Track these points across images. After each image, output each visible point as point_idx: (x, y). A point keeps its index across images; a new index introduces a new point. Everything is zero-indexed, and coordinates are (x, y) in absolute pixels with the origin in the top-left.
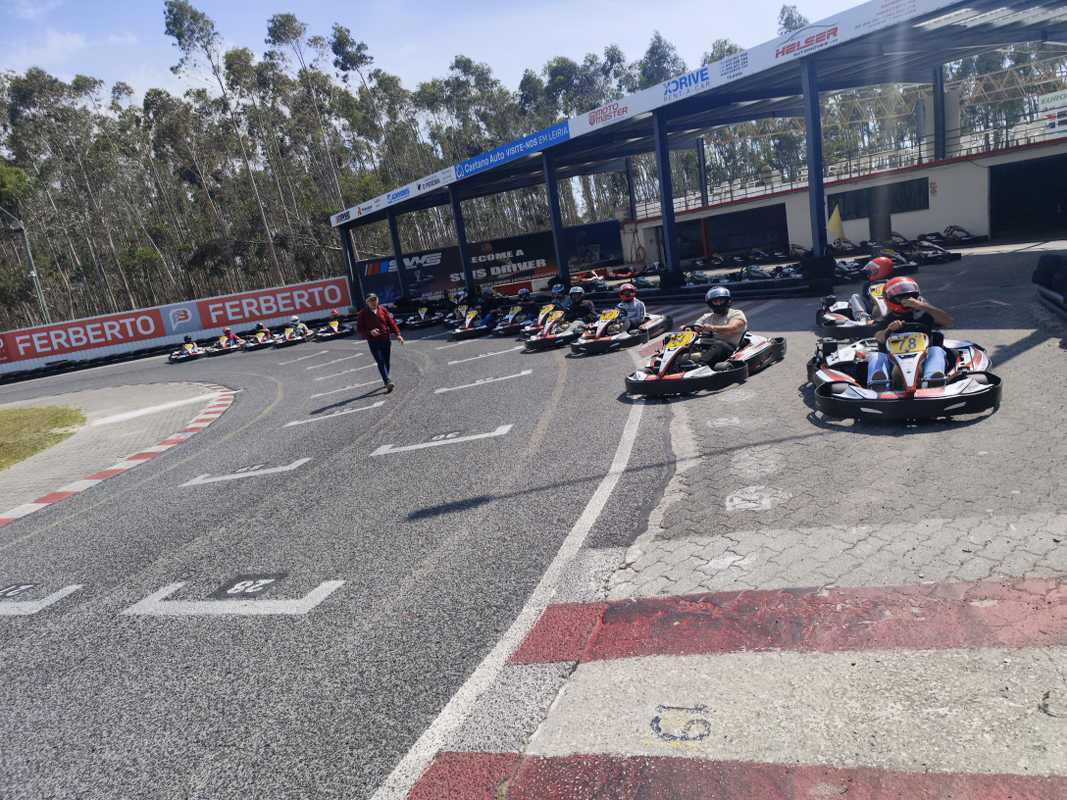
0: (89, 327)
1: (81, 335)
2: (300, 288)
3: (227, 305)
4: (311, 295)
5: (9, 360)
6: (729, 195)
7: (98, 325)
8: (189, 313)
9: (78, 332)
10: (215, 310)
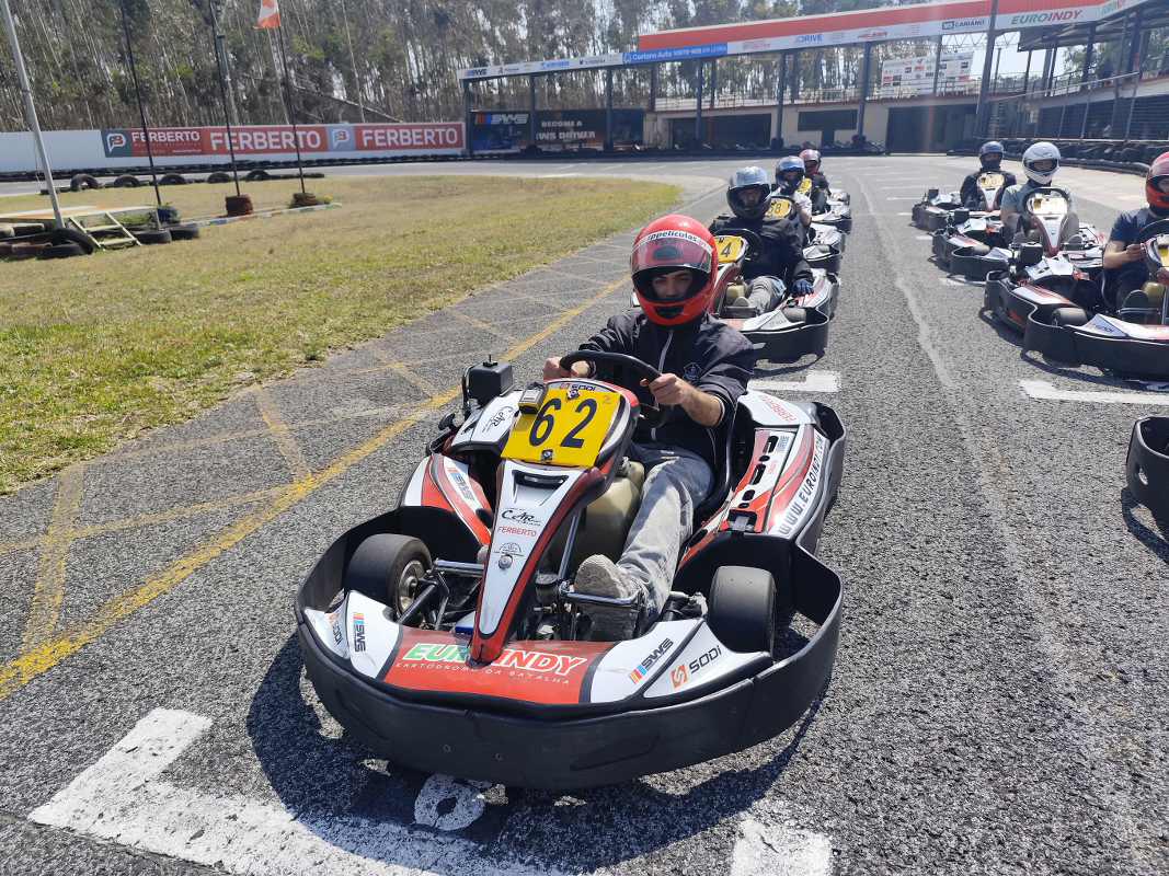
0: (270, 134)
1: (263, 140)
2: (429, 127)
3: (377, 132)
4: (437, 134)
5: (202, 153)
6: (731, 103)
7: (277, 133)
8: (348, 135)
9: (260, 137)
10: (367, 135)
